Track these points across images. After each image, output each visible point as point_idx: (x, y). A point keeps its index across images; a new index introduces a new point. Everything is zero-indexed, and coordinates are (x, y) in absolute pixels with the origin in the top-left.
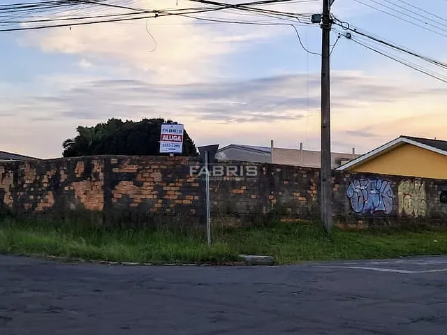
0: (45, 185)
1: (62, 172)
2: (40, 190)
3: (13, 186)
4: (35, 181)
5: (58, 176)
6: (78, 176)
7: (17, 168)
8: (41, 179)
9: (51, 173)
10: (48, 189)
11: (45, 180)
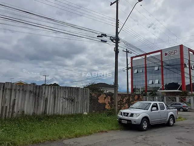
0: (124, 102)
1: (131, 98)
2: (122, 103)
3: (110, 102)
4: (121, 100)
5: (129, 99)
6: (136, 99)
7: (112, 96)
8: (123, 100)
9: (126, 98)
10: (126, 103)
11: (124, 100)
